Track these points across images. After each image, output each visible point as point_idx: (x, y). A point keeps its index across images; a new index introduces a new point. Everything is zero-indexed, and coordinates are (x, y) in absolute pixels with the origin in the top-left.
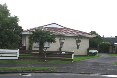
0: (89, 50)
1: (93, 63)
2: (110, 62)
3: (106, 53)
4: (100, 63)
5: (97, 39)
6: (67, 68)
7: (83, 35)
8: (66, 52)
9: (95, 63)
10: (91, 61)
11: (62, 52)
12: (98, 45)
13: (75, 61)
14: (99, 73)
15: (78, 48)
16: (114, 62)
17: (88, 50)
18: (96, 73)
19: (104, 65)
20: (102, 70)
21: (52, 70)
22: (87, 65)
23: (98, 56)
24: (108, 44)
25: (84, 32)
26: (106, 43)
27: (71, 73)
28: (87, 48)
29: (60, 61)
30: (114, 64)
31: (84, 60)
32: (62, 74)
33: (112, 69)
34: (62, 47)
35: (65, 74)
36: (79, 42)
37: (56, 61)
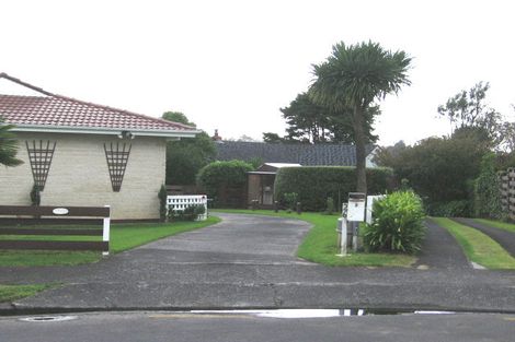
0: (169, 197)
1: (199, 255)
2: (273, 249)
3: (236, 208)
4: (235, 256)
5: (190, 145)
6: (90, 286)
7: (137, 130)
8: (72, 211)
9: (208, 255)
10: (189, 249)
11: (55, 211)
12: (200, 175)
13: (117, 249)
14: (243, 305)
15: (116, 188)
16: (291, 249)
17: (162, 196)
18: (226, 305)
19: (251, 262)
20: (253, 288)
21: (17, 298)
22: (180, 268)
23: (208, 222)
24: (241, 169)
25: (143, 117)
26: (234, 162)
27: (108, 310)
28: (159, 188)
29: (46, 251)
30: (292, 254)
31: (153, 245)
32: (68, 318)
33: (298, 283)
34: (42, 188)
35: (85, 316)
36: (122, 159)
37: (26, 251)
